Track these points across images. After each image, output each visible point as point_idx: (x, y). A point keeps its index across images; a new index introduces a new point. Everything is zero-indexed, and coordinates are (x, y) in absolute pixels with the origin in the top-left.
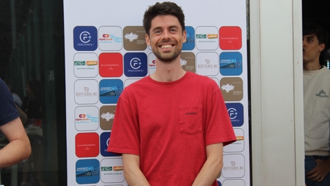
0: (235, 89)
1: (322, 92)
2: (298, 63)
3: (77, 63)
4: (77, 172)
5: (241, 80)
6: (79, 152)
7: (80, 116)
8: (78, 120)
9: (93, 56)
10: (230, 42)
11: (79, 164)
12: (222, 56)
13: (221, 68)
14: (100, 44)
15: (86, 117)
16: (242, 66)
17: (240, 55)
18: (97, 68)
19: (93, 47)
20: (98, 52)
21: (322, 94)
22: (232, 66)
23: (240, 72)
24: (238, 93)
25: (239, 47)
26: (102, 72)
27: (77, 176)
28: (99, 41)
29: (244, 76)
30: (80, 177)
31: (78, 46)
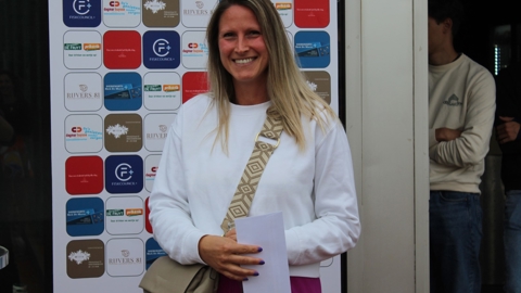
0: (317, 90)
1: (453, 97)
2: (420, 49)
3: (68, 46)
4: (68, 218)
5: (327, 75)
6: (71, 186)
7: (73, 129)
8: (70, 136)
9: (94, 36)
10: (312, 15)
11: (70, 205)
12: (299, 38)
14: (105, 16)
15: (83, 132)
16: (329, 54)
17: (326, 37)
18: (99, 54)
19: (94, 20)
20: (102, 29)
22: (314, 53)
23: (327, 63)
24: (323, 95)
25: (326, 22)
26: (109, 61)
27: (67, 224)
28: (104, 13)
29: (332, 69)
30: (73, 225)
31: (70, 20)
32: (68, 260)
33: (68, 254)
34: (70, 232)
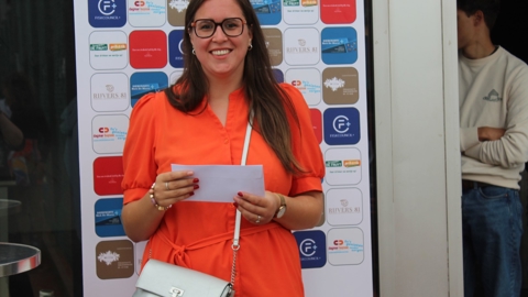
0: (346, 86)
1: (493, 92)
2: (450, 43)
3: (94, 47)
4: (96, 218)
5: (355, 71)
6: (100, 187)
7: (100, 130)
8: (97, 136)
9: (119, 36)
10: (338, 11)
11: (99, 206)
12: (325, 34)
13: (323, 52)
14: (130, 16)
15: (110, 132)
16: (356, 49)
18: (126, 54)
19: (119, 20)
20: (128, 29)
21: (493, 97)
22: (341, 49)
23: (354, 59)
24: (351, 91)
25: (352, 18)
26: (135, 60)
27: (97, 224)
28: (129, 13)
29: (360, 65)
30: (102, 226)
31: (96, 20)
32: (98, 261)
33: (97, 255)
34: (99, 233)
